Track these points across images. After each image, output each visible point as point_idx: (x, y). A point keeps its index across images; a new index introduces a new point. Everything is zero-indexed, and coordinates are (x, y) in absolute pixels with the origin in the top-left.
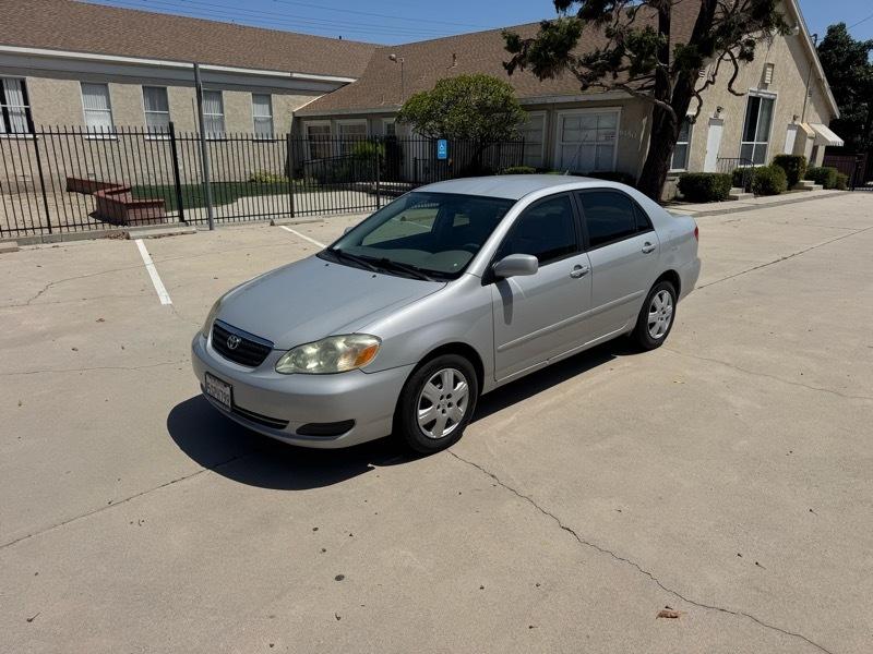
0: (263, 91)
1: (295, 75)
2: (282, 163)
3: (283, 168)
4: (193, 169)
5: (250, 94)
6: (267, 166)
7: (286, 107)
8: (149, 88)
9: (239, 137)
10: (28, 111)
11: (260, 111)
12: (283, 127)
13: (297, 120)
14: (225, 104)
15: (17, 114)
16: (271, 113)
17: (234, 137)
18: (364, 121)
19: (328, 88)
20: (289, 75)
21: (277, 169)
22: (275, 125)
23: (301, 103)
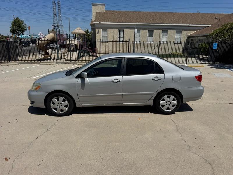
0: (179, 30)
1: (190, 25)
2: (182, 50)
3: (182, 51)
4: (156, 50)
5: (176, 31)
6: (177, 50)
7: (186, 34)
8: (150, 30)
9: (170, 42)
10: (123, 37)
11: (178, 35)
12: (184, 39)
13: (189, 38)
14: (168, 34)
15: (121, 37)
16: (181, 36)
17: (168, 42)
18: (206, 37)
19: (201, 28)
20: (188, 25)
21: (180, 51)
22: (182, 39)
23: (191, 33)
